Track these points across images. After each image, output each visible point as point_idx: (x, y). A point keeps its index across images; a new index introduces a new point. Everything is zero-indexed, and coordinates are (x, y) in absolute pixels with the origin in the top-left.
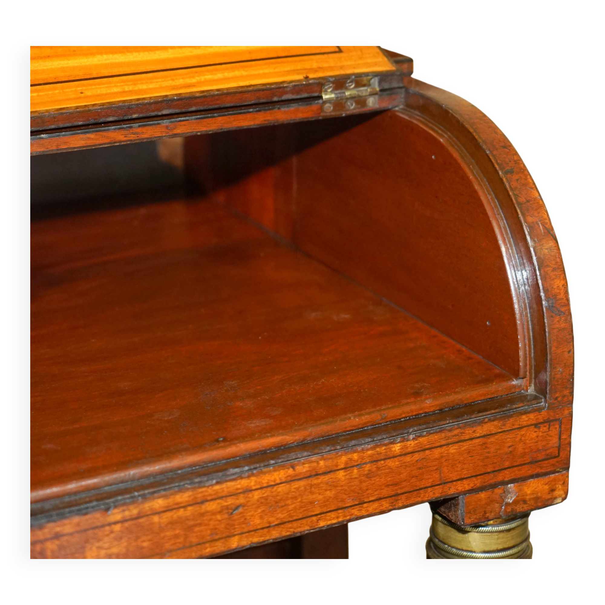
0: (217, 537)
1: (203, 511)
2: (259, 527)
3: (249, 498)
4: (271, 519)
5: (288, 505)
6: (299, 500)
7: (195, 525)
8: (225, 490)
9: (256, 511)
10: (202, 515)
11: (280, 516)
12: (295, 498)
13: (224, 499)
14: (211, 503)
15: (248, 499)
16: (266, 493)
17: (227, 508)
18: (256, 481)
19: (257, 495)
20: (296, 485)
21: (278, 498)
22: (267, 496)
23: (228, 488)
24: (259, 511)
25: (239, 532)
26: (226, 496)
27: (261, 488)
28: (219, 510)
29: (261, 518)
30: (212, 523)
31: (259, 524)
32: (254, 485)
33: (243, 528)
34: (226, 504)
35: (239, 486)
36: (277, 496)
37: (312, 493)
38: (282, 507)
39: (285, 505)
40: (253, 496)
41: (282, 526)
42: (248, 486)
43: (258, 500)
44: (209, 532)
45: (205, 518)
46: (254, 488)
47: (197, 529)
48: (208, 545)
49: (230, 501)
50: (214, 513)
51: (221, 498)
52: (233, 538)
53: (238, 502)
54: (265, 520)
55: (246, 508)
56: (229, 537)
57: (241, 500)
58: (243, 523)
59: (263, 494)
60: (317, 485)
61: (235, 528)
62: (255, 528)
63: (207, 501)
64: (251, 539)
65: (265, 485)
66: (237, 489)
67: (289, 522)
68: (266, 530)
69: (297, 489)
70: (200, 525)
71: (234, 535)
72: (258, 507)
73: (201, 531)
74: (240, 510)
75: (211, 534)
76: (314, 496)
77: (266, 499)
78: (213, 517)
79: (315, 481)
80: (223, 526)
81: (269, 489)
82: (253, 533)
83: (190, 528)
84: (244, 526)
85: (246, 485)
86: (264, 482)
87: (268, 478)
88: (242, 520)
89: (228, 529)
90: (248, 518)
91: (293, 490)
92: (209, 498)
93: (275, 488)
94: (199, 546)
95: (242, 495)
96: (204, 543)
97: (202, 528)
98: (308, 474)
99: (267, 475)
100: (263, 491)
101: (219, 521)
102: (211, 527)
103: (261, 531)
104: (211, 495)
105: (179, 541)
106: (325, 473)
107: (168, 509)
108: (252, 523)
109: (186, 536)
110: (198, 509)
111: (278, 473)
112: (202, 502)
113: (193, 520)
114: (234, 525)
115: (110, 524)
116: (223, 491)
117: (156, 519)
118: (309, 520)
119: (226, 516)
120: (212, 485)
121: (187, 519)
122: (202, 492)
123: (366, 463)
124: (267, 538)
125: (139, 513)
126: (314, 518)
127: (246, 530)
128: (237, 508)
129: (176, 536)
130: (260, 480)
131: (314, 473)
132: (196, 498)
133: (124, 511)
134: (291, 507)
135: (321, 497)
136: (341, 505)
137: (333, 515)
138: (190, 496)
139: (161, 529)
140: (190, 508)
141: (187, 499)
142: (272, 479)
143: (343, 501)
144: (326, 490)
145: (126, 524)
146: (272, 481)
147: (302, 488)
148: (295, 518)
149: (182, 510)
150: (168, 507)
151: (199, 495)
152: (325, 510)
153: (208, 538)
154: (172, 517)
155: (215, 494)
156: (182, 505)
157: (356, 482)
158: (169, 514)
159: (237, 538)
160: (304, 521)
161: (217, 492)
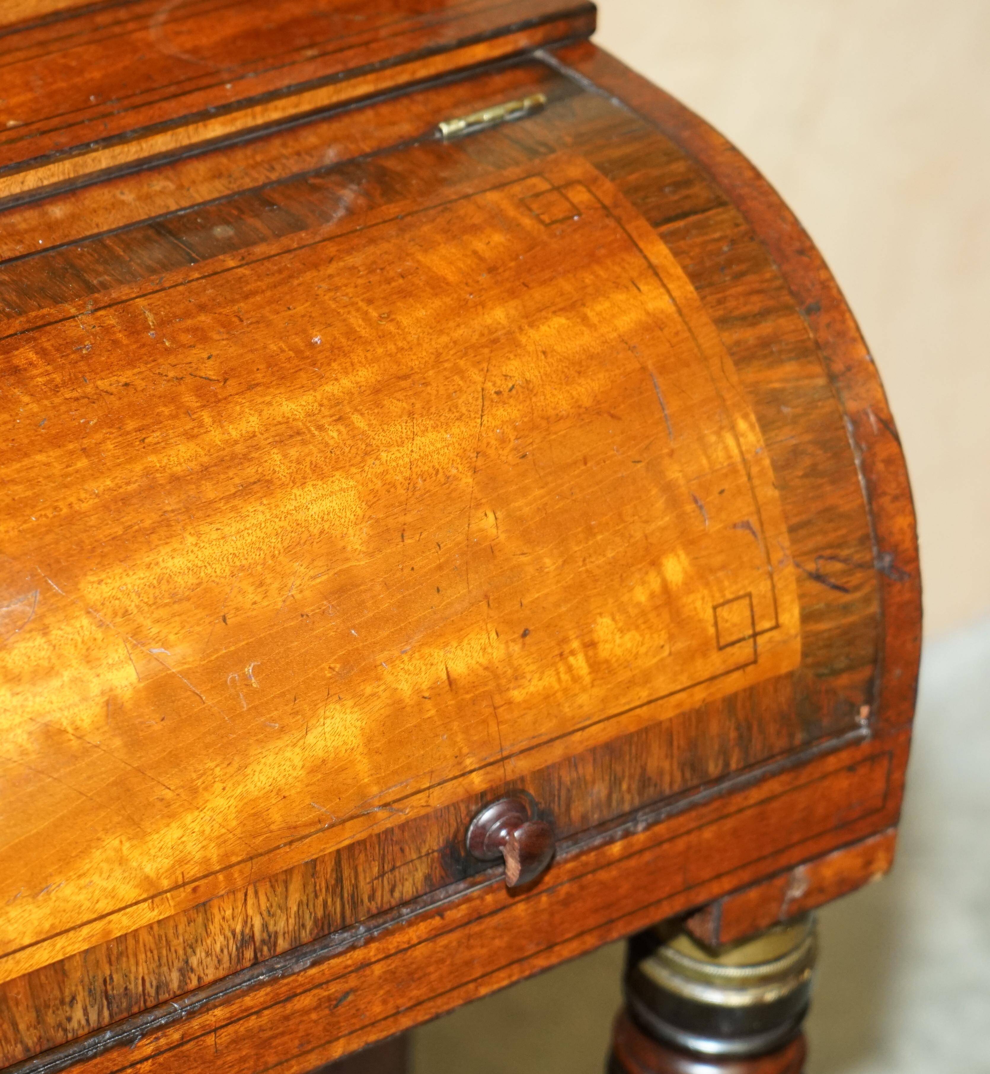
0: (310, 1047)
1: (288, 1012)
2: (380, 1017)
3: (365, 976)
4: (400, 1001)
5: (430, 974)
6: (448, 962)
7: (274, 1037)
8: (326, 972)
9: (376, 994)
10: (287, 1018)
11: (415, 993)
12: (442, 961)
13: (324, 986)
14: (303, 997)
15: (363, 979)
16: (394, 963)
17: (329, 999)
18: (378, 949)
19: (378, 970)
20: (443, 941)
21: (414, 966)
22: (396, 968)
23: (330, 968)
24: (381, 992)
25: (347, 1032)
26: (327, 982)
27: (387, 957)
28: (315, 1004)
29: (385, 1002)
30: (302, 1027)
31: (380, 1013)
32: (375, 956)
33: (354, 1024)
34: (326, 993)
35: (349, 962)
36: (412, 963)
37: (469, 948)
38: (420, 978)
39: (425, 975)
40: (372, 972)
41: (418, 1008)
42: (364, 959)
43: (380, 977)
44: (297, 1042)
45: (291, 1023)
46: (373, 960)
47: (275, 1042)
48: (293, 1062)
49: (334, 988)
50: (306, 1012)
51: (319, 986)
52: (335, 1044)
53: (347, 986)
54: (391, 1005)
55: (360, 992)
56: (330, 1042)
57: (353, 982)
58: (354, 1016)
59: (389, 965)
60: (480, 935)
61: (340, 1028)
62: (373, 1020)
63: (296, 995)
64: (365, 1039)
65: (393, 951)
66: (346, 967)
67: (430, 999)
68: (391, 1019)
69: (446, 947)
70: (283, 1034)
71: (338, 1039)
72: (381, 987)
73: (284, 1044)
74: (351, 998)
75: (301, 1045)
76: (474, 952)
77: (393, 972)
78: (305, 1018)
79: (475, 928)
80: (320, 1028)
81: (399, 956)
82: (369, 1028)
83: (265, 1044)
84: (353, 1021)
85: (361, 957)
86: (390, 947)
87: (399, 940)
88: (353, 1011)
89: (328, 1031)
90: (363, 1007)
91: (438, 949)
92: (298, 991)
93: (409, 953)
94: (279, 1068)
95: (353, 975)
96: (287, 1061)
97: (286, 1038)
98: (466, 920)
99: (397, 935)
100: (389, 961)
101: (315, 1021)
102: (301, 1034)
103: (383, 1022)
104: (301, 985)
105: (247, 1065)
106: (493, 913)
107: (231, 1021)
108: (368, 1014)
109: (259, 1057)
110: (281, 1010)
111: (415, 928)
112: (289, 999)
113: (271, 1029)
114: (338, 1022)
115: (133, 1065)
116: (324, 974)
117: (210, 1040)
118: (463, 990)
119: (327, 1011)
120: (305, 970)
121: (261, 1029)
122: (286, 984)
123: (562, 884)
124: (393, 1031)
125: (183, 1037)
126: (471, 986)
127: (357, 1027)
128: (346, 994)
129: (243, 1060)
130: (385, 945)
131: (475, 915)
132: (278, 994)
133: (157, 1039)
134: (433, 977)
135: (484, 951)
136: (516, 956)
137: (502, 974)
138: (267, 994)
139: (218, 1054)
140: (266, 1012)
141: (262, 1000)
142: (406, 938)
143: (521, 949)
144: (493, 938)
145: (161, 1059)
146: (404, 943)
147: (454, 944)
148: (439, 991)
149: (254, 1017)
150: (230, 1018)
151: (284, 989)
152: (489, 969)
153: (295, 1051)
154: (236, 1032)
155: (309, 983)
156: (253, 1010)
157: (545, 917)
158: (231, 1029)
159: (342, 1041)
160: (455, 993)
161: (313, 978)
